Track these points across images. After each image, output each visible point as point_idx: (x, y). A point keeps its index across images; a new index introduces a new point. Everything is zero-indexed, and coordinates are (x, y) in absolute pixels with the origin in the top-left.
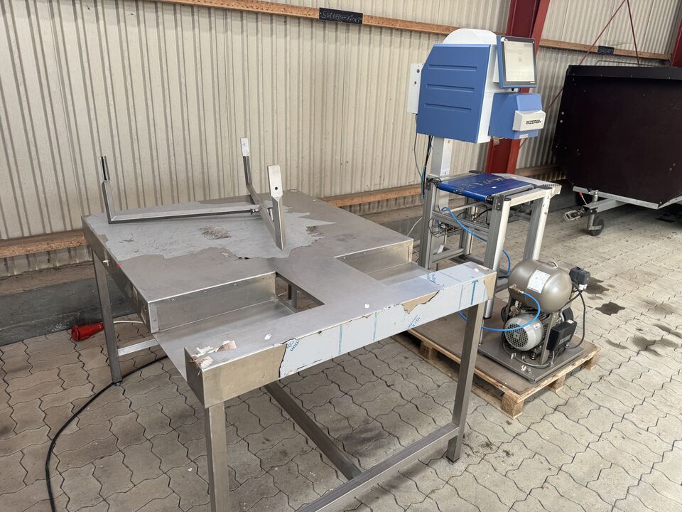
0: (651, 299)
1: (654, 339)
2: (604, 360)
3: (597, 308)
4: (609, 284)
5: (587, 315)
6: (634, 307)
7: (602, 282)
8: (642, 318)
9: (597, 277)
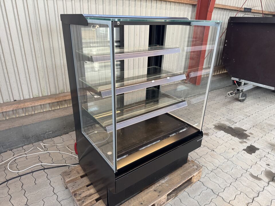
0: (273, 142)
2: (249, 190)
3: (244, 150)
4: (250, 132)
5: (238, 155)
6: (264, 148)
7: (246, 131)
8: (269, 156)
9: (244, 128)
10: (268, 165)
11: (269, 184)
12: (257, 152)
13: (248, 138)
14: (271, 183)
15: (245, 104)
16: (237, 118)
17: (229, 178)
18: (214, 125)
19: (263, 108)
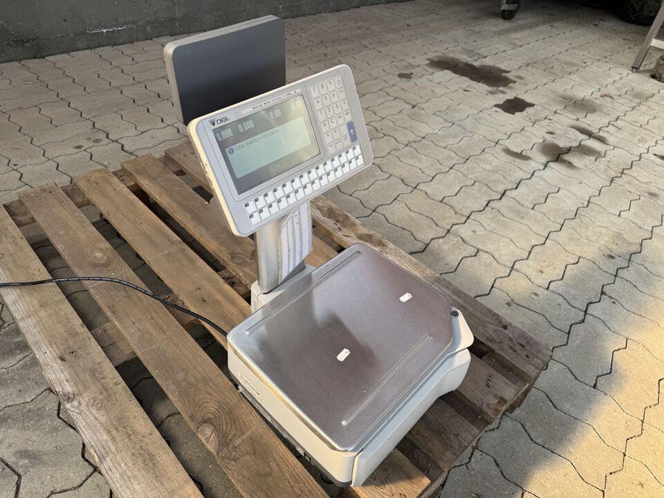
0: (570, 93)
1: (569, 145)
2: (495, 177)
3: (496, 106)
4: (516, 75)
5: (481, 115)
6: (546, 104)
7: (509, 72)
8: (556, 117)
9: (503, 67)
10: (551, 133)
11: (546, 166)
12: (529, 110)
13: (511, 85)
14: (552, 164)
15: (514, 24)
16: (490, 48)
17: (450, 157)
18: (428, 59)
19: (558, 33)
